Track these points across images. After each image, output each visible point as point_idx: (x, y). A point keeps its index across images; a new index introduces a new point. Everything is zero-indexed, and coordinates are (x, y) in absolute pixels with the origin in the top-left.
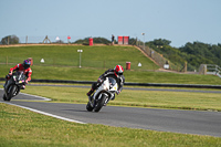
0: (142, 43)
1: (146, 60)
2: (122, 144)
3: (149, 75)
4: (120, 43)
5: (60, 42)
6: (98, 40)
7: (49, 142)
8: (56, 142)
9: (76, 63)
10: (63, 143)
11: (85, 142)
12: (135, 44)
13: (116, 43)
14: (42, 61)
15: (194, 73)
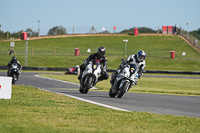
0: (186, 32)
1: (190, 48)
3: (193, 63)
4: (165, 33)
5: (106, 32)
6: (143, 30)
7: (94, 130)
8: (101, 130)
9: (122, 53)
10: (108, 130)
11: (130, 129)
12: (179, 33)
13: (161, 32)
14: (89, 51)
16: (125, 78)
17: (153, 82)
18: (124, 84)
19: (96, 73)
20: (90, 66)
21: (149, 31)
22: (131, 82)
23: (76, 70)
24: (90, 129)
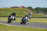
0: (26, 8)
4: (21, 8)
6: (16, 7)
7: (4, 30)
8: (6, 30)
9: (11, 12)
11: (13, 30)
12: (24, 8)
13: (20, 8)
14: (3, 12)
15: (38, 14)
17: (18, 19)
20: (12, 16)
21: (17, 7)
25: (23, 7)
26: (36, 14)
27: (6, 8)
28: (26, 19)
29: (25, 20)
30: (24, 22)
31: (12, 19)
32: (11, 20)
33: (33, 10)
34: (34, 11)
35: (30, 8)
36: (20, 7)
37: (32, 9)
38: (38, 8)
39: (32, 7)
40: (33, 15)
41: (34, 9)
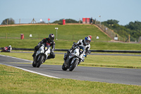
0: (99, 23)
1: (102, 34)
2: (85, 92)
3: (104, 44)
4: (84, 23)
5: (43, 22)
10: (45, 92)
11: (60, 91)
12: (94, 23)
13: (81, 22)
14: (31, 36)
15: (135, 43)
16: (76, 57)
18: (75, 61)
19: (46, 53)
22: (80, 59)
23: (9, 49)
24: (32, 91)
25: (91, 20)
26: (130, 43)
27: (41, 23)
28: (76, 55)
29: (72, 59)
30: (70, 65)
31: (44, 54)
32: (41, 58)
33: (122, 29)
34: (124, 32)
35: (112, 24)
36: (81, 20)
37: (119, 26)
38: (136, 24)
39: (117, 22)
40: (121, 44)
41: (125, 26)
